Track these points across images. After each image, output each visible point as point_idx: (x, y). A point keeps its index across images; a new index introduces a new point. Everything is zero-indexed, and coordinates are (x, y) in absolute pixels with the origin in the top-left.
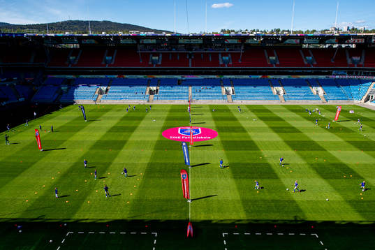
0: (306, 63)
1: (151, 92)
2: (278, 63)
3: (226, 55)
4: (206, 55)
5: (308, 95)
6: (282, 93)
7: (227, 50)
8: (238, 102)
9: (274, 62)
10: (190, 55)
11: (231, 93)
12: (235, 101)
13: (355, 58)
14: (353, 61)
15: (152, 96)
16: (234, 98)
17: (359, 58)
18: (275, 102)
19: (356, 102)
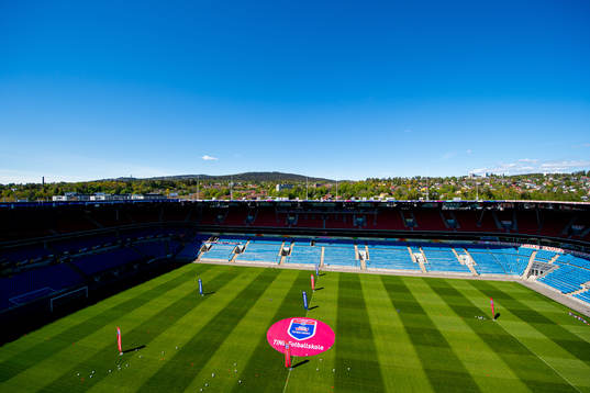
0: (448, 227)
1: (284, 253)
2: (416, 226)
3: (360, 216)
4: (341, 216)
5: (454, 265)
6: (421, 261)
7: (361, 212)
8: (372, 270)
9: (411, 225)
10: (325, 216)
11: (364, 257)
12: (369, 269)
13: (505, 222)
14: (504, 226)
15: (284, 258)
16: (368, 264)
17: (510, 223)
18: (415, 273)
19: (516, 277)
